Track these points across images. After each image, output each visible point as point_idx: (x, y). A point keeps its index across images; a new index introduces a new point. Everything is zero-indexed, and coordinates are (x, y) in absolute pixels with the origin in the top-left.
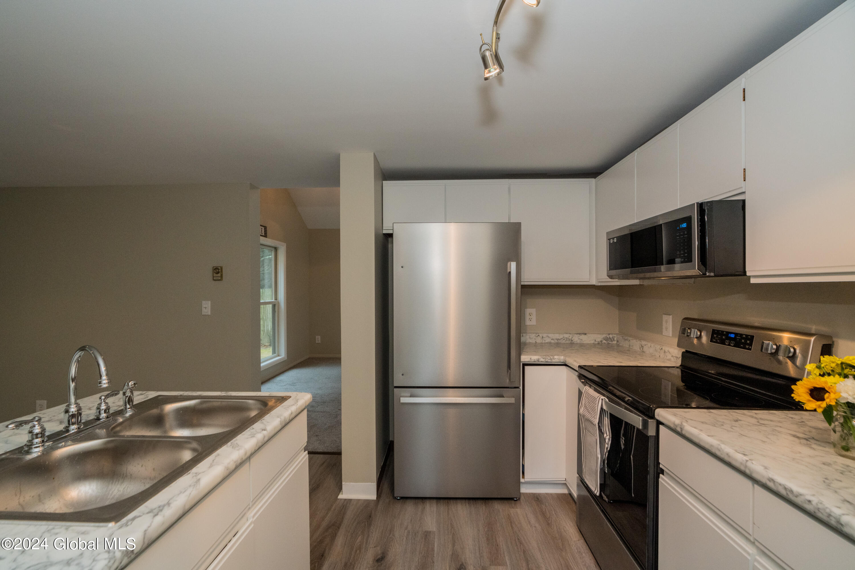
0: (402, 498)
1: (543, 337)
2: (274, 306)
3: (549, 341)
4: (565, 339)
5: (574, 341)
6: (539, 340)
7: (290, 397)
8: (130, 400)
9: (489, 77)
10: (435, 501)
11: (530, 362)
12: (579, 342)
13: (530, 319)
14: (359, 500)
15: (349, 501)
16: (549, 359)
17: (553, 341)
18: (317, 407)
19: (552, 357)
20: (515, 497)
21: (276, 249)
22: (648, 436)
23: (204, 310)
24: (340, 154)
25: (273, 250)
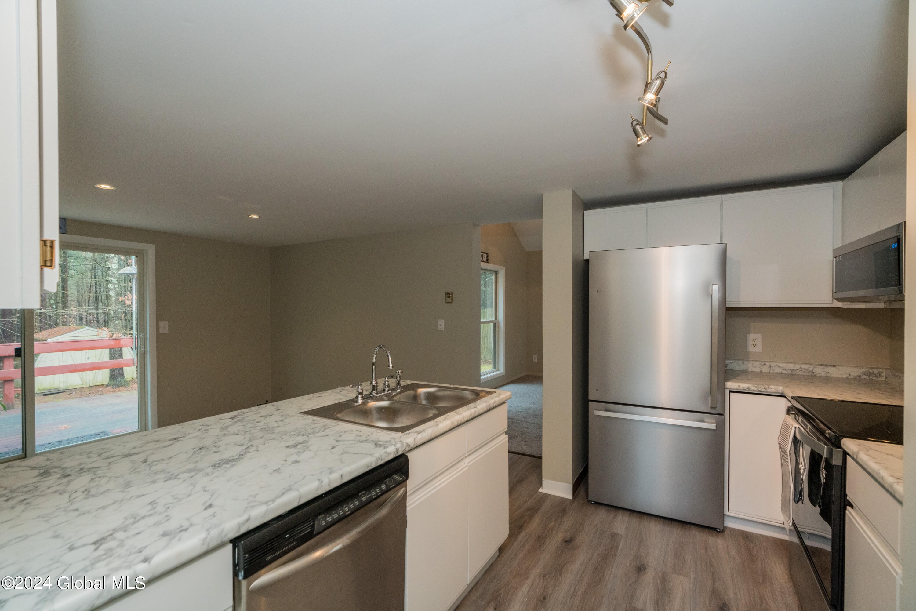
0: (596, 503)
1: (770, 366)
2: (494, 325)
3: (780, 371)
4: (803, 370)
5: (815, 373)
6: (765, 369)
7: (496, 392)
8: (399, 383)
9: (641, 144)
10: (628, 513)
11: (737, 389)
12: (823, 374)
13: (754, 345)
14: (556, 497)
15: (547, 496)
16: (763, 389)
17: (784, 372)
18: (529, 419)
19: (767, 387)
20: (719, 528)
21: (496, 273)
22: (831, 465)
23: (439, 327)
24: (542, 196)
25: (494, 273)
